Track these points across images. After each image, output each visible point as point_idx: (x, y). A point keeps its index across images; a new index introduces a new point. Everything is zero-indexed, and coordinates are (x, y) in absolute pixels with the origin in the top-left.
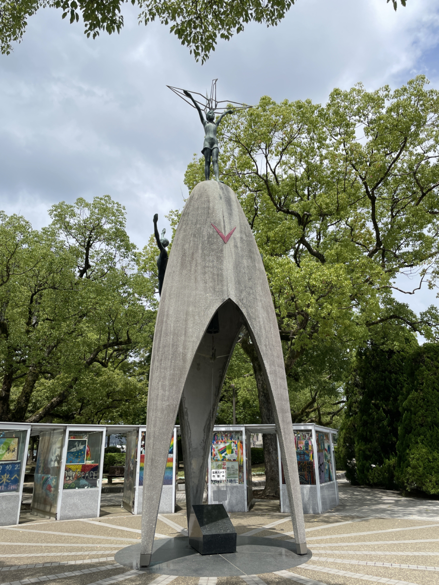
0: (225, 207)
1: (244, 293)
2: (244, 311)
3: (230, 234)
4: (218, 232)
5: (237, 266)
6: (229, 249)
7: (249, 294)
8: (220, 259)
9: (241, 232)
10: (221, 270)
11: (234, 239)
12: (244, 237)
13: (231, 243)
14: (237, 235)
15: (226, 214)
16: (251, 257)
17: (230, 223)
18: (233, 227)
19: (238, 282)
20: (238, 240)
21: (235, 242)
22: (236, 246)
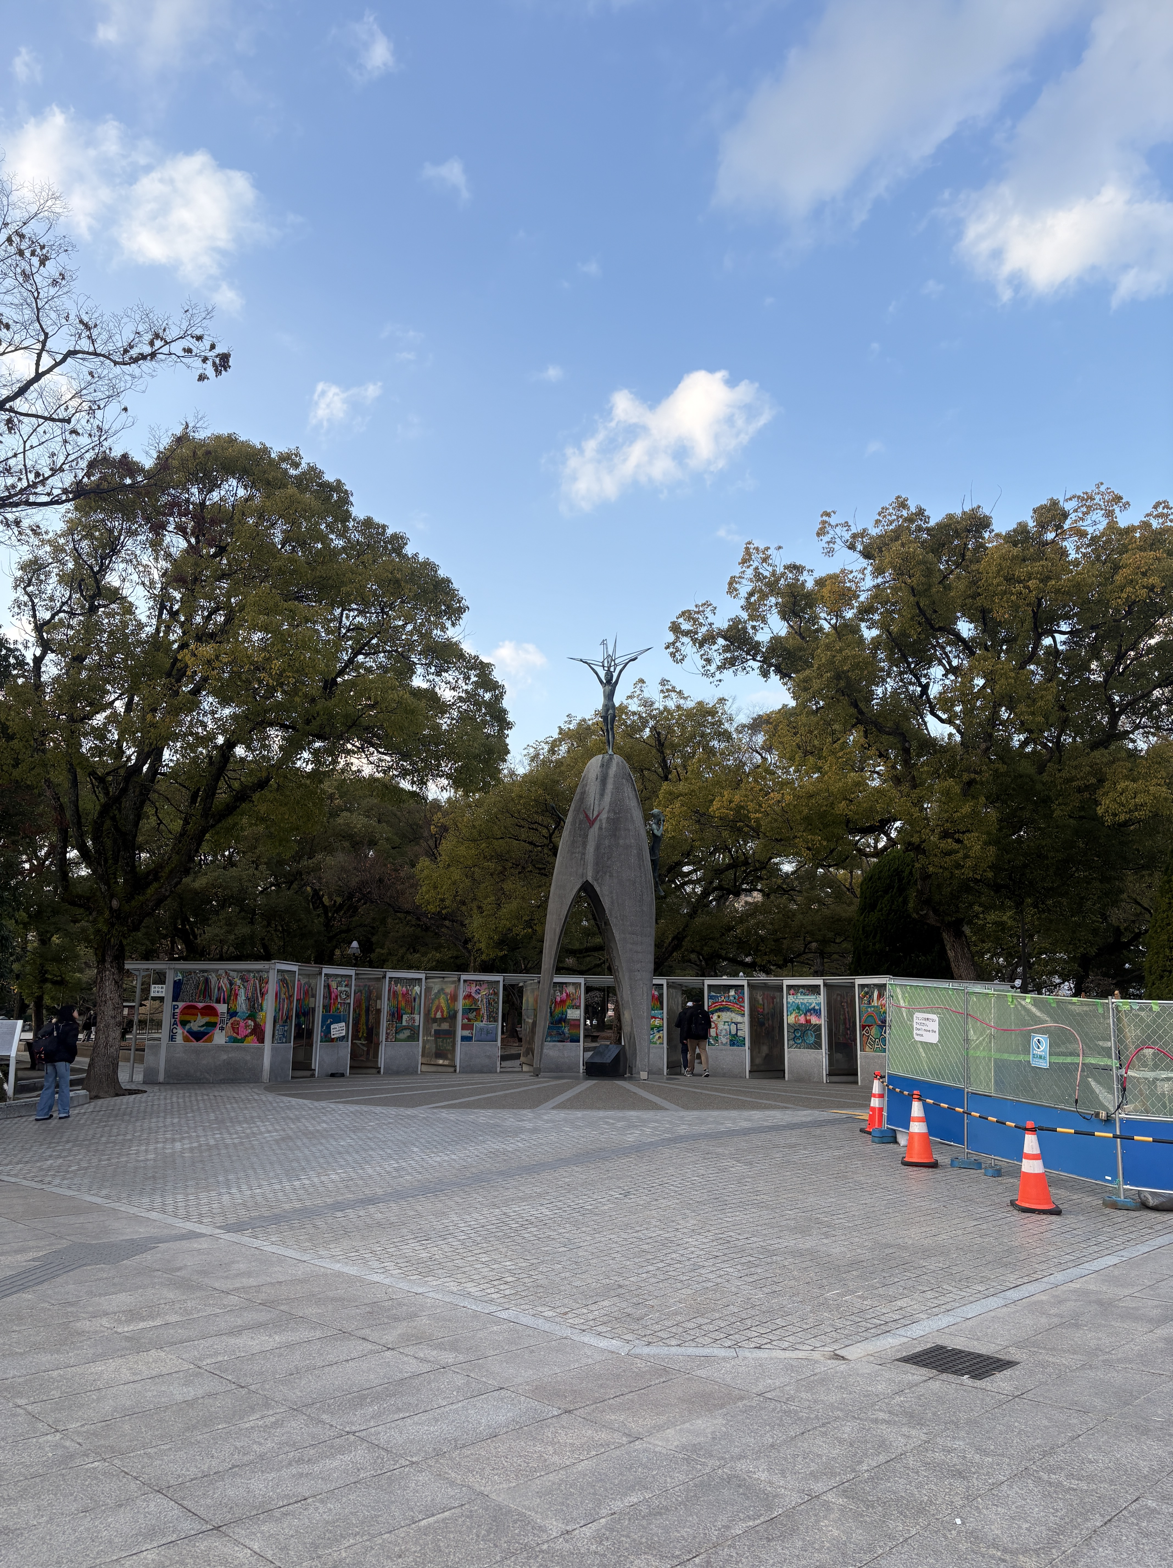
0: (598, 788)
1: (600, 873)
2: (598, 889)
3: (598, 816)
4: (587, 816)
5: (598, 848)
6: (594, 832)
7: (605, 874)
8: (584, 844)
9: (609, 812)
10: (584, 854)
11: (601, 820)
12: (612, 815)
13: (596, 826)
14: (604, 816)
15: (597, 796)
16: (615, 835)
17: (599, 805)
18: (601, 808)
19: (597, 864)
20: (604, 821)
21: (601, 824)
22: (600, 828)
